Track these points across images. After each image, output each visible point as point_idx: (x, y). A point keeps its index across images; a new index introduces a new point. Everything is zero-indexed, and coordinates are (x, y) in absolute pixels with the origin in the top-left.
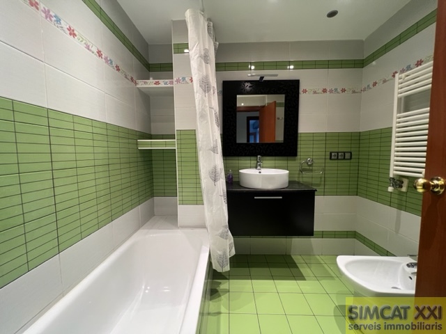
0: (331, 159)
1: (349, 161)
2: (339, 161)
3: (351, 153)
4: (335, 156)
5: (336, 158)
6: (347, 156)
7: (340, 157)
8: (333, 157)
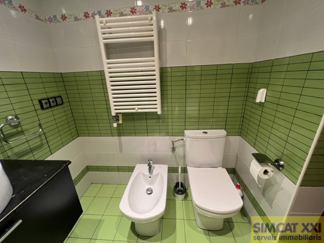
0: (42, 108)
1: (62, 106)
2: (53, 109)
3: (61, 97)
4: (47, 104)
5: (48, 105)
6: (59, 100)
7: (52, 104)
8: (45, 106)
